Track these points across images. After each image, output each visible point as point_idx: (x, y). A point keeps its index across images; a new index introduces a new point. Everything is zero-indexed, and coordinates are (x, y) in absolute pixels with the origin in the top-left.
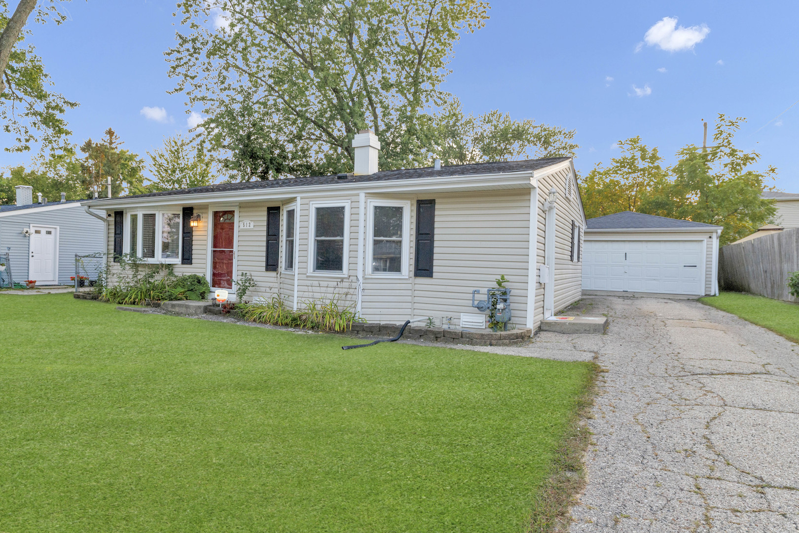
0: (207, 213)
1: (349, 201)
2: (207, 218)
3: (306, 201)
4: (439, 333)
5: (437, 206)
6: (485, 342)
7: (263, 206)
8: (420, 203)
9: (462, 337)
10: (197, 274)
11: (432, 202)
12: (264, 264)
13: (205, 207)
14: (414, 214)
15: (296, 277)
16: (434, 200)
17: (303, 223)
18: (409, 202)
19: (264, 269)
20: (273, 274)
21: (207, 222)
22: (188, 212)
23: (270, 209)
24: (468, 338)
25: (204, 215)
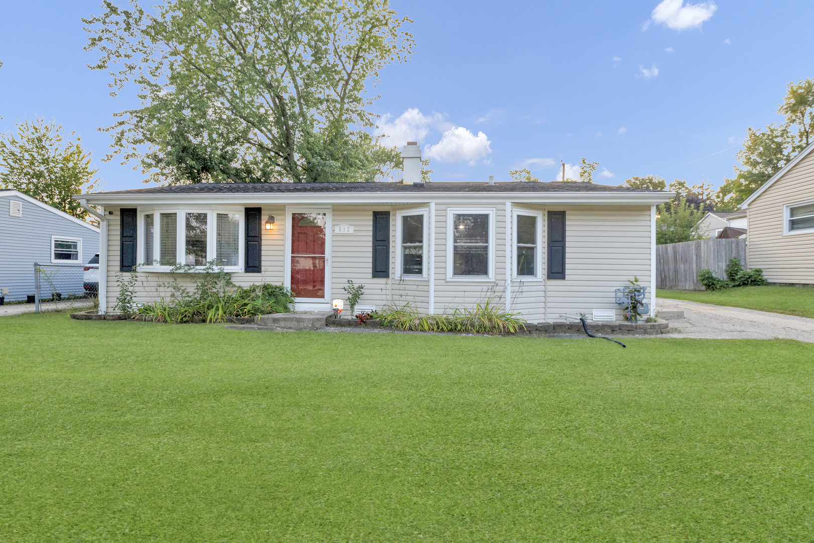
0: (284, 215)
1: (494, 209)
2: (284, 220)
3: (443, 207)
4: (616, 326)
5: (567, 217)
6: (657, 331)
7: (370, 210)
8: (550, 214)
9: (636, 328)
10: (271, 283)
11: (563, 214)
12: (370, 271)
13: (282, 208)
14: (546, 223)
15: (432, 283)
16: (564, 212)
17: (438, 229)
18: (541, 212)
19: (370, 276)
20: (382, 281)
21: (284, 225)
22: (253, 214)
23: (376, 215)
24: (642, 329)
25: (278, 217)
